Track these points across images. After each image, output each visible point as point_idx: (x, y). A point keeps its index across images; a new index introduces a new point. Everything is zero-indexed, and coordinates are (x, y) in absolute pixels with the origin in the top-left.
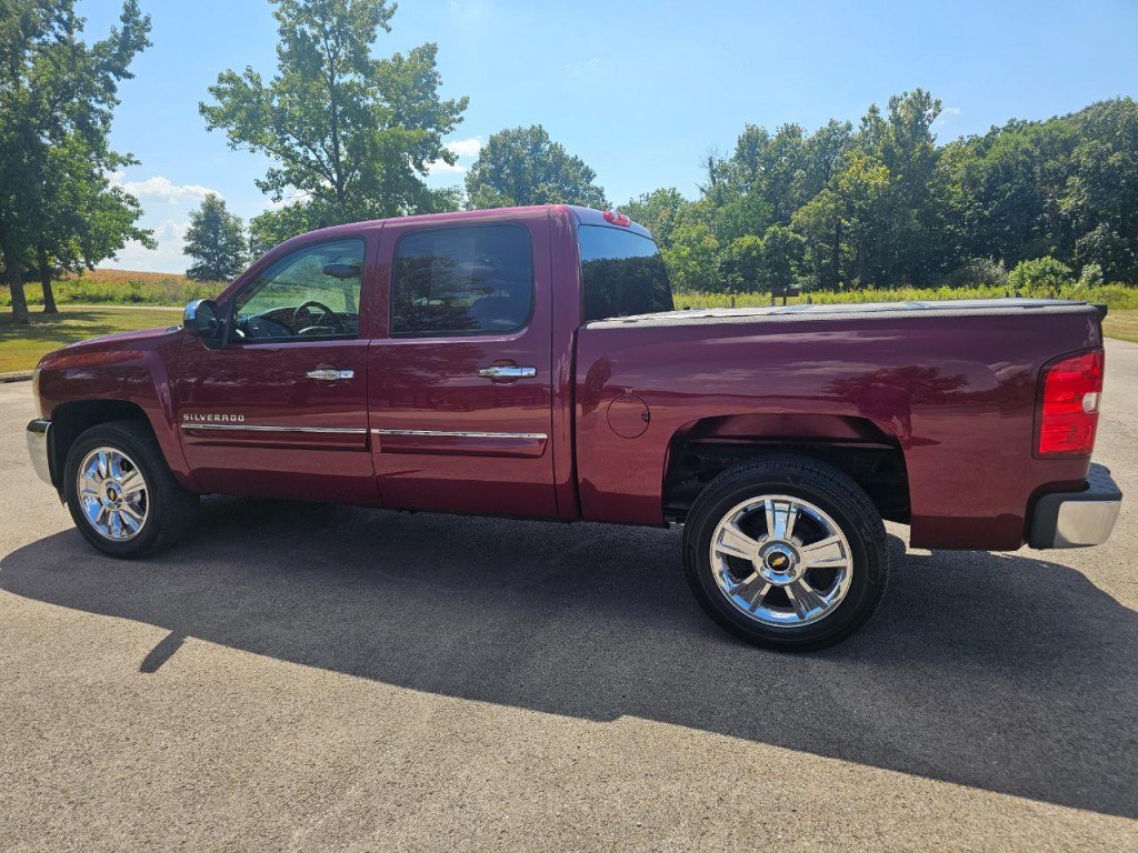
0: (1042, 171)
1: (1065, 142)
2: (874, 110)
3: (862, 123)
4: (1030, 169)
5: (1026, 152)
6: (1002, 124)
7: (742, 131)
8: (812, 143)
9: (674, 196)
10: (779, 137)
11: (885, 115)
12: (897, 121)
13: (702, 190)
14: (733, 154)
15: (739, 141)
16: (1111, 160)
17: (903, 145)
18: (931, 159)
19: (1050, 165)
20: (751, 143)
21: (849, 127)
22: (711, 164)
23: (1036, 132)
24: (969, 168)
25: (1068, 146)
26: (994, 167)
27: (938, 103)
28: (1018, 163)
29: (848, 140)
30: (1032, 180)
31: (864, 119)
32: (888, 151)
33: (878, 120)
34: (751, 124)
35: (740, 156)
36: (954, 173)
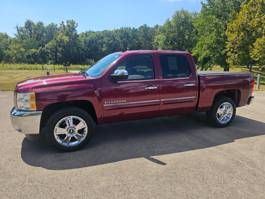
0: (98, 42)
1: (101, 37)
2: (63, 22)
3: (60, 25)
4: (96, 42)
5: (95, 38)
6: (88, 31)
7: (26, 21)
8: (47, 27)
9: (6, 35)
10: (38, 24)
11: (66, 24)
12: (68, 26)
13: (15, 35)
14: (24, 26)
15: (25, 23)
16: (110, 42)
17: (71, 32)
18: (77, 36)
19: (100, 41)
20: (29, 24)
21: (57, 25)
22: (17, 28)
23: (96, 34)
24: (85, 40)
25: (102, 38)
26: (90, 40)
27: (77, 24)
28: (94, 40)
29: (57, 28)
30: (97, 44)
31: (60, 24)
32: (67, 33)
33: (64, 25)
34: (28, 19)
35: (26, 27)
36: (82, 40)
